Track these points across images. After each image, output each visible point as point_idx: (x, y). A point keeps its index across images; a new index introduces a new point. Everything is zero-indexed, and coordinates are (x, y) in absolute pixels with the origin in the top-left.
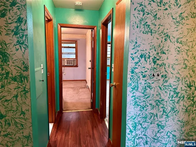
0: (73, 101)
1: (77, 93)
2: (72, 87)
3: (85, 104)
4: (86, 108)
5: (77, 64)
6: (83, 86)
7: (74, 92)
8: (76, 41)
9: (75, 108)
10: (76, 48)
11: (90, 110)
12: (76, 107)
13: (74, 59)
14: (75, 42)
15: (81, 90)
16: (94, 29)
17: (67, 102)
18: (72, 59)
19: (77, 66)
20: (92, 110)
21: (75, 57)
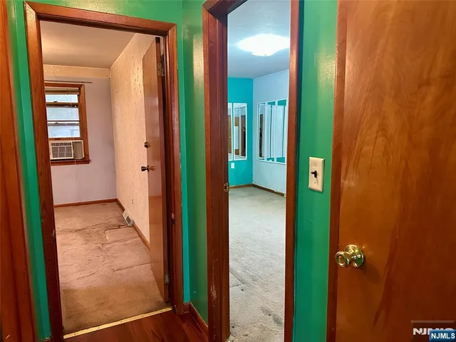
0: (95, 281)
1: (99, 248)
2: (79, 226)
3: (140, 287)
4: (148, 307)
5: (87, 155)
6: (114, 221)
7: (87, 246)
8: (80, 87)
9: (109, 313)
10: (80, 106)
11: (164, 310)
12: (110, 308)
13: (76, 139)
14: (77, 88)
15: (109, 236)
16: (165, 34)
17: (73, 291)
18: (71, 141)
19: (86, 160)
20: (170, 309)
21: (77, 134)
